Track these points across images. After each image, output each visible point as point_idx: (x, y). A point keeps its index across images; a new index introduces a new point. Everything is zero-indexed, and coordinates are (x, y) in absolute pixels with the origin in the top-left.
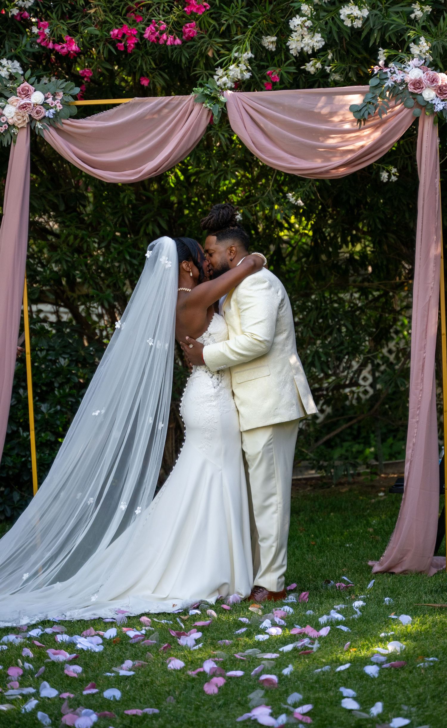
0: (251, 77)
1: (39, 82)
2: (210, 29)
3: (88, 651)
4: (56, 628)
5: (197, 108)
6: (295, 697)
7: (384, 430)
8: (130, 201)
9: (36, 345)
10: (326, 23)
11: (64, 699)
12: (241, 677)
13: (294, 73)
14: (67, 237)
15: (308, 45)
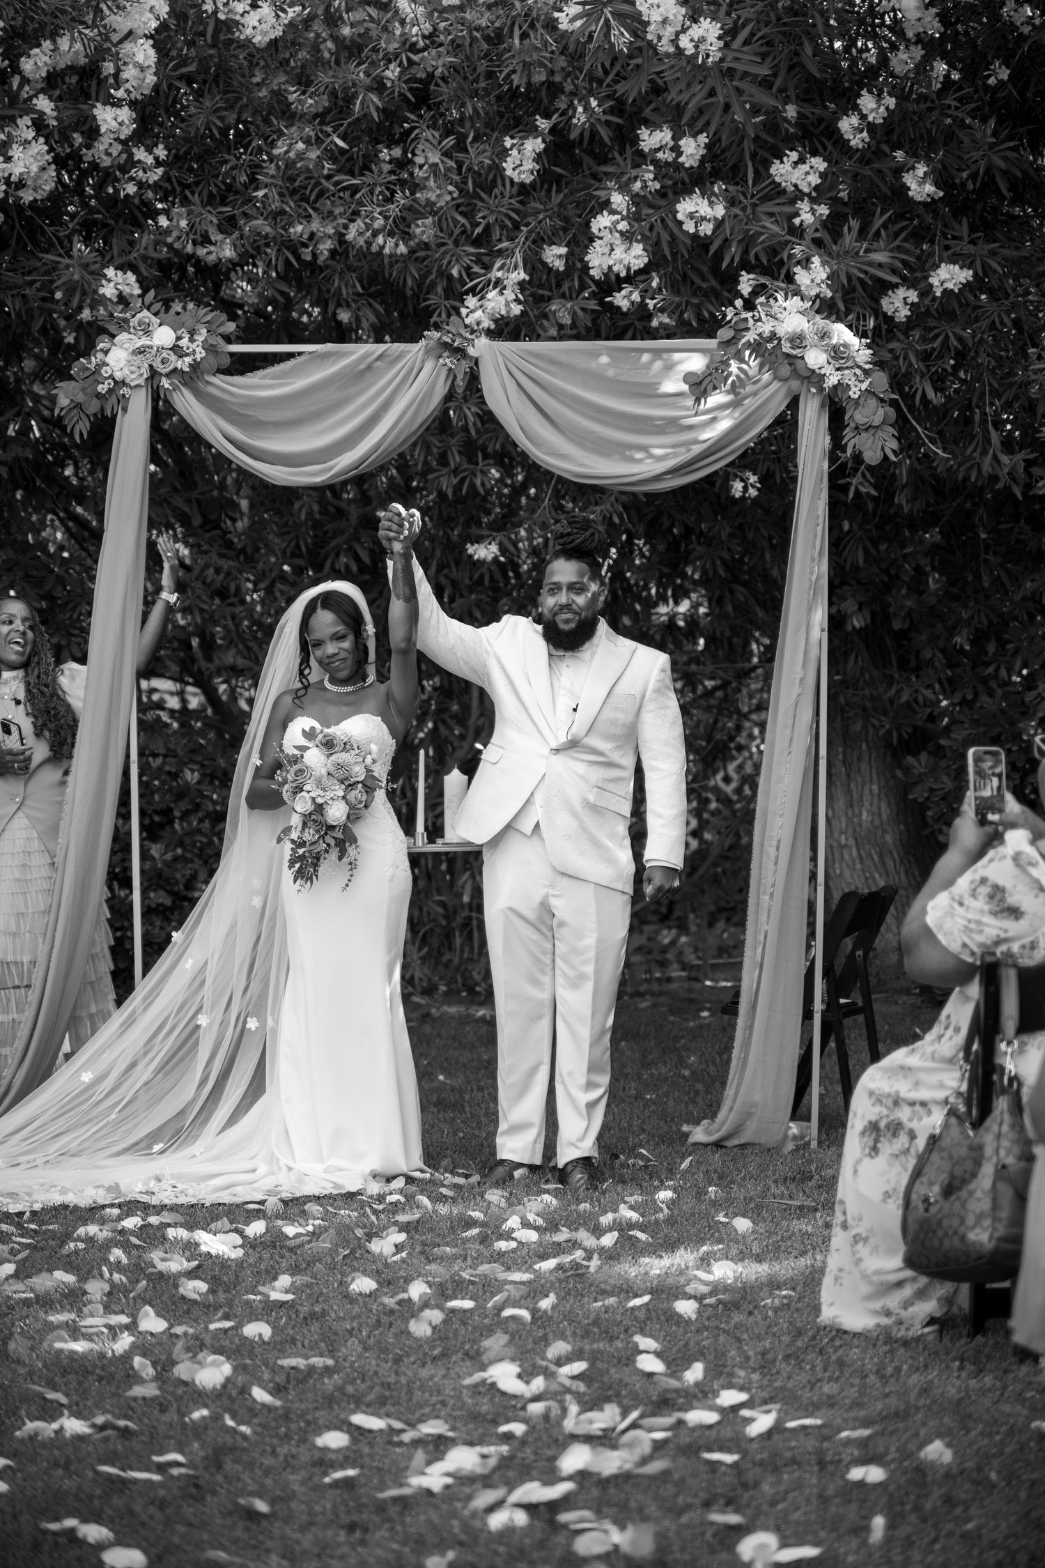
0: (523, 313)
1: (168, 309)
2: (457, 232)
3: (218, 1256)
4: (166, 1217)
5: (429, 365)
6: (559, 1347)
7: (712, 908)
8: (310, 514)
9: (146, 747)
10: (651, 229)
11: (177, 1336)
12: (471, 1311)
13: (593, 311)
14: (202, 571)
15: (621, 261)
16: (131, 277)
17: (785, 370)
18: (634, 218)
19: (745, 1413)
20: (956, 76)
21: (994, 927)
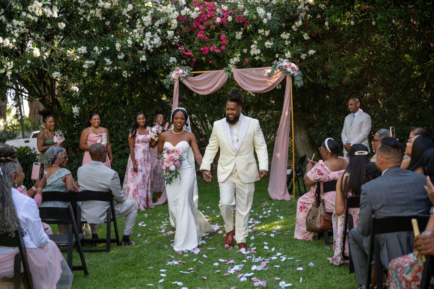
0: (240, 61)
1: (181, 67)
2: (229, 48)
5: (225, 74)
10: (261, 47)
15: (256, 52)
16: (175, 58)
17: (284, 72)
18: (258, 45)
19: (281, 257)
20: (311, 17)
21: (318, 177)
